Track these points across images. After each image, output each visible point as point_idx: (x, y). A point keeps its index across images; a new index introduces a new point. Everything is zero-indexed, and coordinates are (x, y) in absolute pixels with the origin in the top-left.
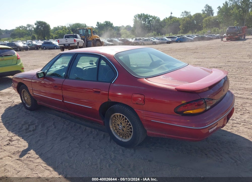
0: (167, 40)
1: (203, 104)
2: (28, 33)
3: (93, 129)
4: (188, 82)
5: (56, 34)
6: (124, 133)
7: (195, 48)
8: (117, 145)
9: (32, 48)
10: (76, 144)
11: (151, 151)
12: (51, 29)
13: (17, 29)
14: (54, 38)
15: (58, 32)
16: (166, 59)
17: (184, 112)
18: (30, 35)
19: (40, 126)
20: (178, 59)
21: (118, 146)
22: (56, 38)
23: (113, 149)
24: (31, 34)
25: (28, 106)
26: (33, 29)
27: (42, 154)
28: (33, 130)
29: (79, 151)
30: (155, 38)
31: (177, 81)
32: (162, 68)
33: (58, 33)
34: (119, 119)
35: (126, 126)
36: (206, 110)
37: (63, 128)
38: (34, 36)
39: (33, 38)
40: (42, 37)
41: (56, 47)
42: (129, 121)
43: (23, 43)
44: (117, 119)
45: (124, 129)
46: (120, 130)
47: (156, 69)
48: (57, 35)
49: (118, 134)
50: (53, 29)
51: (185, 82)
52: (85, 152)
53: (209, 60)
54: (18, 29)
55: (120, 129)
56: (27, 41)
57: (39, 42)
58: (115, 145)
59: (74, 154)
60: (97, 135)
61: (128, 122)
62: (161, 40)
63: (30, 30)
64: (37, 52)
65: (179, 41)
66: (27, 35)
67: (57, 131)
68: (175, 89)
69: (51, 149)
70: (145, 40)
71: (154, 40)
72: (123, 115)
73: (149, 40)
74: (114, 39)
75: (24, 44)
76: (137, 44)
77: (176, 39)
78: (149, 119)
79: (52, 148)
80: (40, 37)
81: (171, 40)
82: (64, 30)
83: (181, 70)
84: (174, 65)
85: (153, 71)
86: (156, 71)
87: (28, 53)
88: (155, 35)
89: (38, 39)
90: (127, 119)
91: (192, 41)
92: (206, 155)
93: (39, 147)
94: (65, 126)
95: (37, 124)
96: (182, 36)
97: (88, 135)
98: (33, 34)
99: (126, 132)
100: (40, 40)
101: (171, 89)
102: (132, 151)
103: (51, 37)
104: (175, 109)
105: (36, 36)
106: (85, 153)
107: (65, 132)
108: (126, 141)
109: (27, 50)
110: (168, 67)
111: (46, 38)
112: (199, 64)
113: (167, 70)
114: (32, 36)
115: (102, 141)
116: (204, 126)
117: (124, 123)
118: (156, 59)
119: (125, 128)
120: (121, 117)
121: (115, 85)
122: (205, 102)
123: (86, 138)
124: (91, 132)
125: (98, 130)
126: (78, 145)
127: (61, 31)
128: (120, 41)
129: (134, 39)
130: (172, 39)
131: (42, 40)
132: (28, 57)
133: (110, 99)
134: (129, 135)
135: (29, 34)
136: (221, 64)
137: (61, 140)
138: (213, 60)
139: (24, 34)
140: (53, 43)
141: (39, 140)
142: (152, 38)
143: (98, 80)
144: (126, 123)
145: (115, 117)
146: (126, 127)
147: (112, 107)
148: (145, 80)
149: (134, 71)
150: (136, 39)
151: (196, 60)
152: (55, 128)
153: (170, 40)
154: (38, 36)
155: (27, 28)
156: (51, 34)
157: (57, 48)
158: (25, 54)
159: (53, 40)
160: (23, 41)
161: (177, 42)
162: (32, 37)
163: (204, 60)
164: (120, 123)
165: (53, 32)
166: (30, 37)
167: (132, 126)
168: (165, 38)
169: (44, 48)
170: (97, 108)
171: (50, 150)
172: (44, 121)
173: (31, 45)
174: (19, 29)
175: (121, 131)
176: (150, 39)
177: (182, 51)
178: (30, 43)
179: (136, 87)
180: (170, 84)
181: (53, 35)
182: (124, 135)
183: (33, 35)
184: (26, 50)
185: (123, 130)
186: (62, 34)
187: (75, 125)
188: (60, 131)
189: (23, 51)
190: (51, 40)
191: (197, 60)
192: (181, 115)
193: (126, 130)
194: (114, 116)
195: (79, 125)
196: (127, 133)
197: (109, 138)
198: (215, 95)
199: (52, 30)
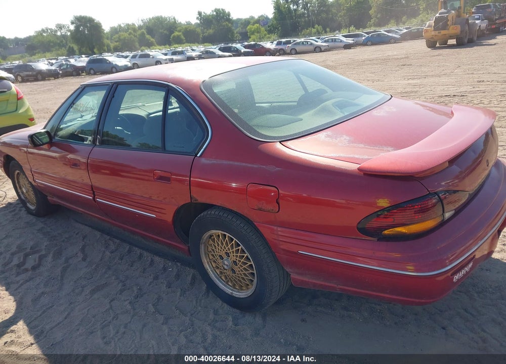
0: (344, 42)
1: (434, 205)
2: (59, 42)
3: (168, 262)
4: (392, 146)
5: (116, 42)
6: (236, 278)
7: (403, 56)
8: (222, 305)
9: (66, 72)
10: (127, 303)
11: (303, 320)
12: (105, 32)
13: (37, 36)
14: (112, 50)
15: (120, 36)
16: (336, 86)
17: (386, 232)
18: (64, 46)
19: (50, 258)
20: (369, 80)
21: (225, 307)
22: (116, 50)
23: (211, 316)
24: (66, 42)
25: (32, 207)
26: (69, 34)
27: (42, 332)
28: (34, 268)
29: (130, 322)
30: (319, 38)
31: (362, 146)
32: (326, 111)
33: (119, 40)
34: (222, 244)
35: (240, 261)
36: (443, 220)
37: (101, 260)
38: (73, 48)
39: (71, 53)
40: (88, 49)
41: (116, 68)
42: (245, 251)
43: (49, 62)
44: (218, 245)
45: (236, 268)
46: (226, 270)
47: (312, 112)
48: (118, 43)
49: (223, 278)
50: (110, 32)
51: (385, 148)
52: (144, 326)
53: (437, 80)
54: (38, 34)
55: (225, 267)
56: (57, 59)
57: (82, 59)
58: (219, 303)
59: (117, 332)
60: (178, 276)
61: (243, 251)
62: (332, 41)
63: (64, 36)
64: (76, 81)
65: (369, 43)
66: (57, 47)
67: (86, 267)
68: (358, 169)
69: (66, 318)
70: (299, 43)
71: (317, 42)
72: (229, 235)
73: (308, 44)
74: (234, 45)
75: (52, 64)
76: (282, 52)
77: (364, 38)
78: (293, 248)
79: (69, 314)
80: (83, 50)
81: (353, 40)
82: (132, 32)
83: (375, 113)
84: (356, 101)
85: (302, 120)
86: (309, 120)
87: (59, 83)
88: (318, 33)
89: (81, 54)
90: (240, 245)
91: (396, 41)
92: (444, 328)
93: (39, 313)
94: (108, 253)
95: (43, 252)
96: (375, 31)
97: (156, 278)
98: (70, 44)
99: (240, 276)
100: (83, 56)
101: (346, 170)
102: (259, 320)
103: (106, 48)
104: (359, 222)
105: (76, 48)
106: (144, 329)
107: (104, 270)
108: (243, 297)
109: (58, 78)
110: (341, 106)
111: (95, 50)
112: (414, 90)
113: (339, 115)
114: (67, 47)
115: (187, 293)
116: (440, 269)
117: (235, 254)
118: (313, 86)
119: (237, 265)
120: (227, 238)
121: (204, 161)
122: (441, 200)
123: (151, 286)
124: (165, 269)
125: (179, 264)
126: (129, 307)
127: (126, 35)
128: (245, 48)
129: (275, 42)
130: (356, 39)
131: (88, 55)
132: (57, 92)
133: (195, 196)
134: (248, 283)
135: (61, 44)
136: (463, 89)
137: (93, 292)
138: (444, 80)
139: (52, 44)
140: (108, 60)
141: (42, 293)
142: (313, 38)
143: (165, 149)
144: (239, 254)
145: (212, 238)
146: (240, 263)
147: (202, 214)
148: (279, 146)
149: (251, 124)
150: (279, 43)
151: (407, 82)
152: (84, 259)
153: (350, 41)
154: (79, 47)
155: (56, 31)
156: (106, 41)
157: (116, 70)
158: (52, 86)
159: (110, 54)
160: (50, 59)
161: (365, 44)
162: (68, 51)
163: (426, 80)
164: (226, 253)
165: (110, 37)
166: (64, 50)
167: (252, 263)
168: (339, 36)
169: (92, 72)
170: (169, 217)
171: (62, 321)
172: (63, 241)
173: (65, 67)
174: (41, 34)
175: (229, 273)
176: (309, 42)
177: (377, 64)
178: (64, 63)
179: (255, 166)
180: (346, 156)
181: (110, 44)
182: (236, 282)
183: (70, 46)
184: (55, 78)
185: (234, 272)
186: (128, 40)
187: (129, 251)
188: (94, 266)
189: (49, 80)
190: (107, 54)
191: (410, 81)
192: (376, 239)
193: (239, 272)
194: (211, 236)
195: (138, 251)
196: (243, 278)
197: (204, 286)
198: (464, 178)
199: (107, 33)
